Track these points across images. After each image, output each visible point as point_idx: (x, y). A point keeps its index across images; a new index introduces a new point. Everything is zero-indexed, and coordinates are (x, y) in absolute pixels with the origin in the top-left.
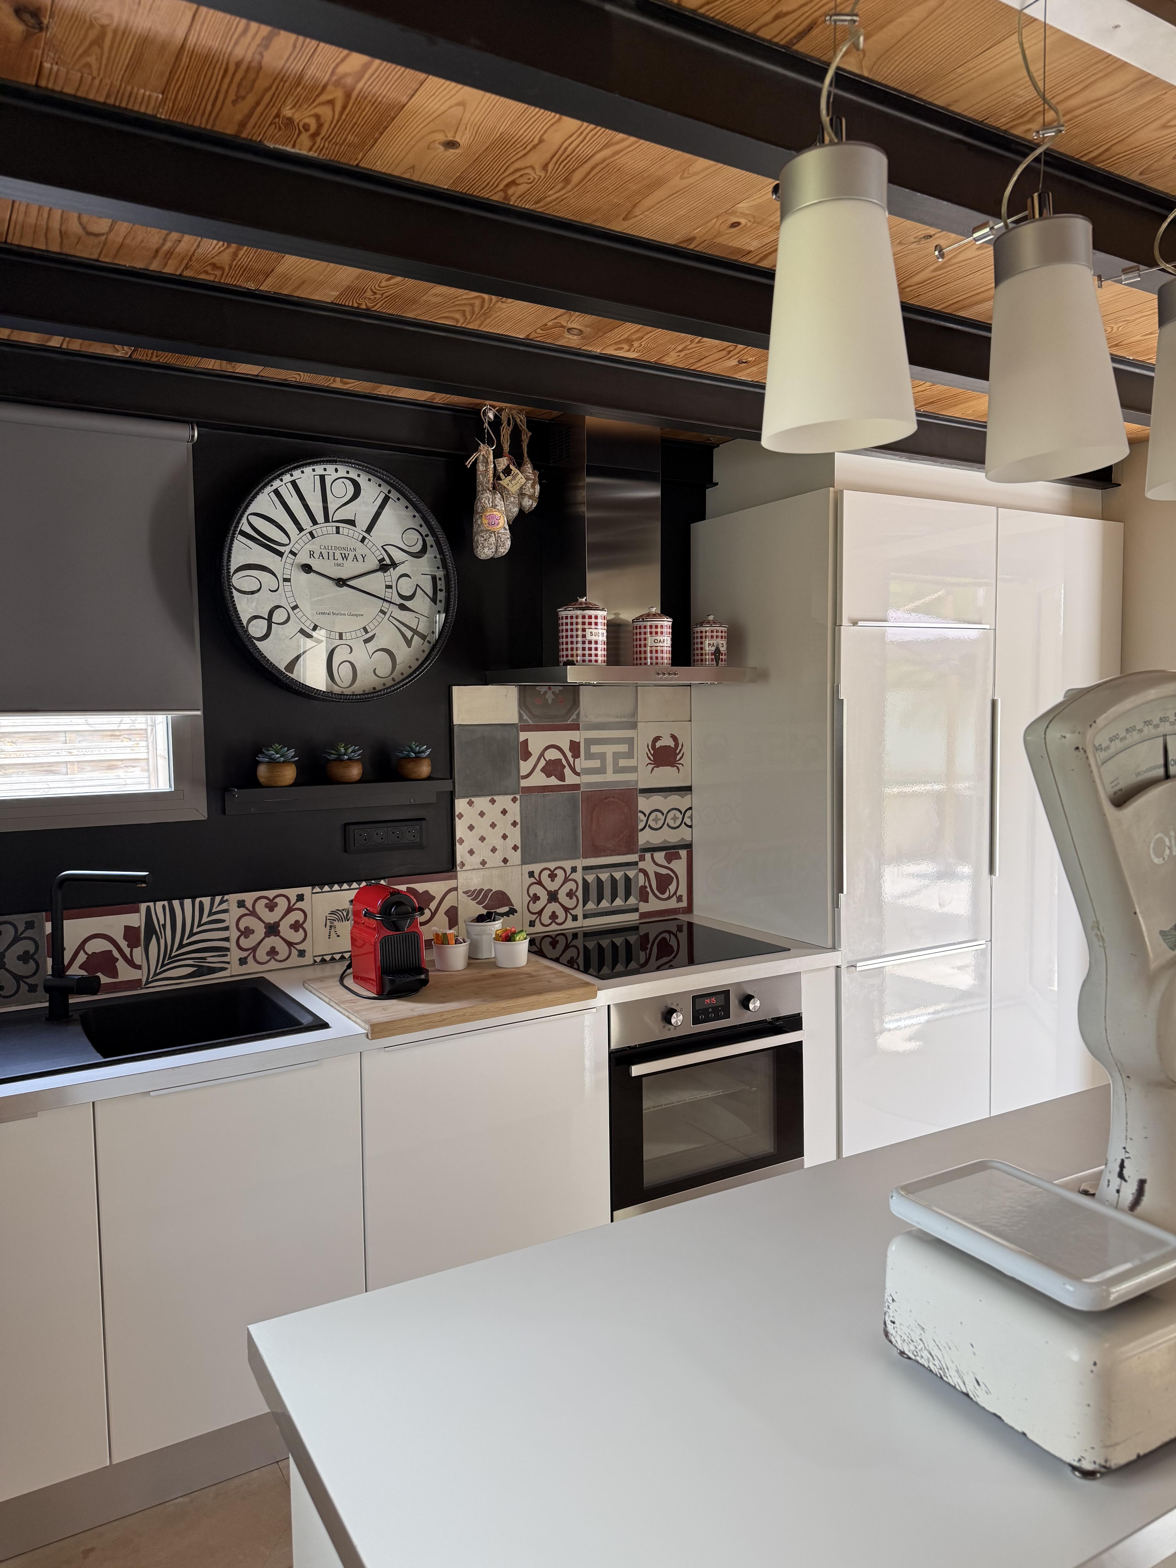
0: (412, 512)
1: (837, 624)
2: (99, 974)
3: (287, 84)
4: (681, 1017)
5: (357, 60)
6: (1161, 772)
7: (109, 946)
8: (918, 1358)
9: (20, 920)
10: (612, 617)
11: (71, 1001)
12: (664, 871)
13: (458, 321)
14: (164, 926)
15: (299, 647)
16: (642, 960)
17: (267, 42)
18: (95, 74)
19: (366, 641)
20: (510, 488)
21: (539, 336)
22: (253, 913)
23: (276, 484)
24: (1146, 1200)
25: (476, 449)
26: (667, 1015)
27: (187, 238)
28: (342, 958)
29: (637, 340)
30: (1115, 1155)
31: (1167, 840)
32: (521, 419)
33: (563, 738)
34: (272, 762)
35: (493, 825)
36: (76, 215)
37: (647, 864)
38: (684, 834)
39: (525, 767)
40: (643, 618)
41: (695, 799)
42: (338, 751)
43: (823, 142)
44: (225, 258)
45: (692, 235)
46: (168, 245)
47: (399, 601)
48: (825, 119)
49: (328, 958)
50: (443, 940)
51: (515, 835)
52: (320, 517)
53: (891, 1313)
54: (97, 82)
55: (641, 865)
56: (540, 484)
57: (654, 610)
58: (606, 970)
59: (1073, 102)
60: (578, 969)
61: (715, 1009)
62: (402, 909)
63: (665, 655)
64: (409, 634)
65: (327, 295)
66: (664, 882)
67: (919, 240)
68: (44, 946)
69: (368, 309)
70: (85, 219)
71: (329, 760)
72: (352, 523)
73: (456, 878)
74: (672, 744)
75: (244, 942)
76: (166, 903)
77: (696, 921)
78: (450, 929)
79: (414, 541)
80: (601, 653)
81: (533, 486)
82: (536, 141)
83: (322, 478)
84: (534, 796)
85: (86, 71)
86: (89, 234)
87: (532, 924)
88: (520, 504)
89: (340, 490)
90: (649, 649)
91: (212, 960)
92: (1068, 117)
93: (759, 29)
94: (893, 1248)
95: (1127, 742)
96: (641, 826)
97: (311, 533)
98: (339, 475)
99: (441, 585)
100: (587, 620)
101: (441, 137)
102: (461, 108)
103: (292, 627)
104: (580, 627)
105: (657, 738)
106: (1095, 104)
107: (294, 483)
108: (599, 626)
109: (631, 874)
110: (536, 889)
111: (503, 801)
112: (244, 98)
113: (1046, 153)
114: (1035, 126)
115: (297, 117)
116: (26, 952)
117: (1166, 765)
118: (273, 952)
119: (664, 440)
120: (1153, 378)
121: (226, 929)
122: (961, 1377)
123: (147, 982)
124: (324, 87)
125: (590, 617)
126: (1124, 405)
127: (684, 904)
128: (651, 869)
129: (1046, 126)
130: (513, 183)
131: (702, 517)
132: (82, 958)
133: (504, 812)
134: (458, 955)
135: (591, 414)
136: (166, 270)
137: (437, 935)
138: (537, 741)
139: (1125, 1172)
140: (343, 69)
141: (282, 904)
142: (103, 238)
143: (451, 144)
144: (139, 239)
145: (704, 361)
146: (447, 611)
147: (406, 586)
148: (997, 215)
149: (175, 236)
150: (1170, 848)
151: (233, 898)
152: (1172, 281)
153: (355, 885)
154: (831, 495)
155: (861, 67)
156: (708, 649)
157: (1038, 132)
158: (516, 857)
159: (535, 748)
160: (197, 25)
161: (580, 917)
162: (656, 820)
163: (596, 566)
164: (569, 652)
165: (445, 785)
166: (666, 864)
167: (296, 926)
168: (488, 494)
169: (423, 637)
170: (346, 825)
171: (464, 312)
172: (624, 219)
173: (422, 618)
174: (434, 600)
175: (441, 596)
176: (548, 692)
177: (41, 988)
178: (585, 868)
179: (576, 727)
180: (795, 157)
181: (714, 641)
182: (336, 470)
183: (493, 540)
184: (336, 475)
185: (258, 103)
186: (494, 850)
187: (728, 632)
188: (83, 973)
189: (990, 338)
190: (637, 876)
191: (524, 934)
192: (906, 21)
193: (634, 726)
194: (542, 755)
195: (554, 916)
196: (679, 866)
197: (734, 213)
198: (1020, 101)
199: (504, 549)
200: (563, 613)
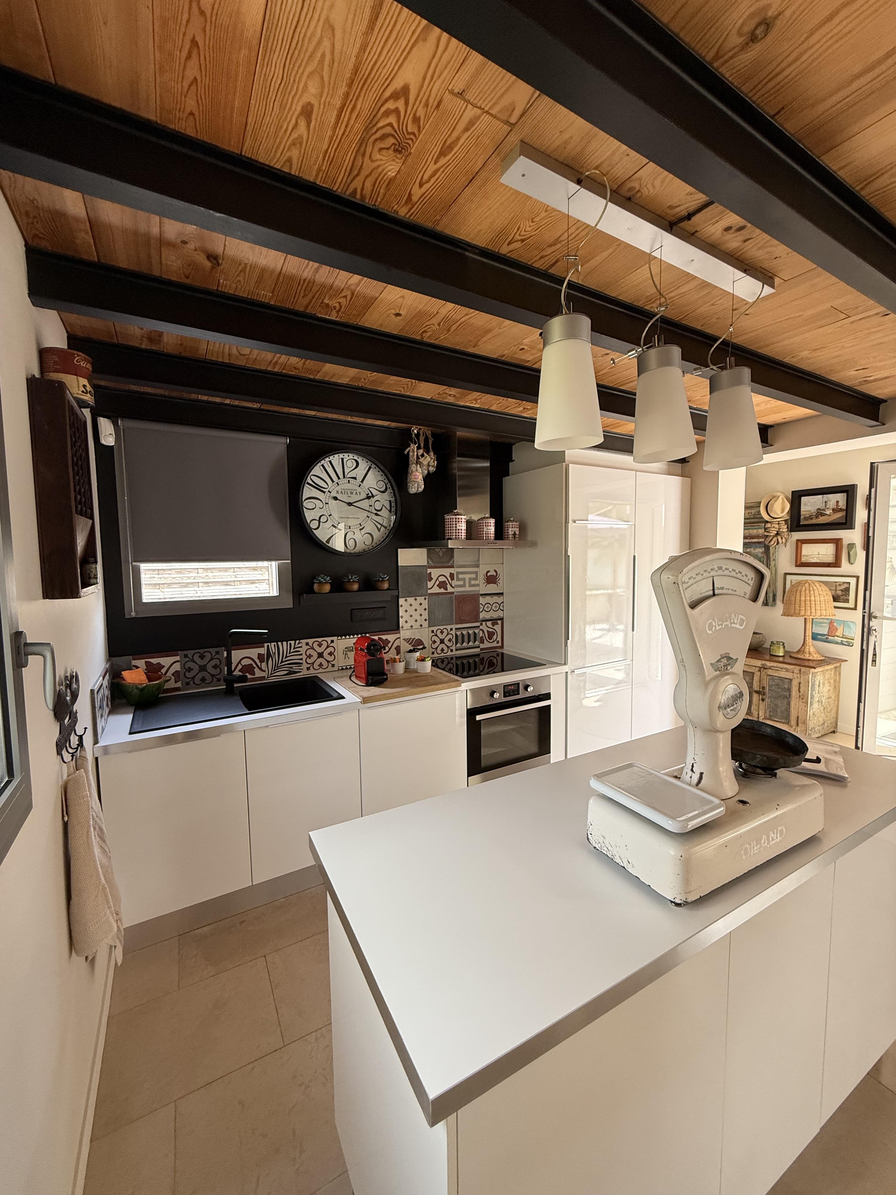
0: (381, 473)
1: (567, 522)
2: (247, 674)
3: (326, 289)
4: (498, 695)
5: (356, 278)
6: (711, 593)
7: (251, 662)
8: (602, 850)
9: (213, 650)
10: (468, 518)
11: (235, 685)
12: (491, 630)
13: (401, 391)
14: (275, 653)
15: (332, 532)
16: (481, 669)
17: (317, 270)
18: (242, 285)
19: (361, 530)
20: (423, 462)
21: (436, 398)
22: (312, 648)
23: (323, 462)
24: (703, 781)
25: (409, 446)
26: (492, 694)
27: (283, 356)
28: (351, 668)
29: (479, 399)
30: (689, 761)
31: (714, 623)
32: (429, 433)
33: (447, 572)
34: (320, 583)
35: (416, 610)
36: (235, 347)
37: (483, 627)
38: (500, 614)
39: (430, 585)
40: (482, 519)
41: (505, 598)
42: (348, 577)
43: (562, 313)
44: (300, 365)
45: (503, 354)
46: (275, 359)
47: (375, 512)
48: (563, 302)
49: (344, 668)
50: (394, 661)
51: (426, 615)
52: (341, 476)
53: (590, 829)
54: (243, 289)
55: (481, 627)
56: (437, 460)
57: (487, 515)
58: (465, 674)
59: (673, 294)
60: (453, 674)
61: (513, 691)
62: (376, 647)
63: (492, 535)
64: (379, 526)
65: (344, 381)
66: (491, 635)
67: (603, 356)
68: (224, 662)
69: (362, 387)
70: (239, 348)
71: (344, 582)
72: (355, 478)
73: (400, 633)
74: (495, 574)
75: (309, 661)
76: (275, 643)
77: (505, 652)
78: (397, 655)
79: (382, 486)
80: (463, 535)
81: (434, 462)
82: (435, 313)
83: (342, 459)
84: (435, 597)
85: (238, 283)
86: (241, 355)
87: (433, 653)
88: (428, 469)
89: (350, 464)
90: (484, 533)
91: (295, 668)
92: (670, 301)
93: (533, 263)
94: (591, 801)
95: (696, 580)
96: (481, 610)
97: (337, 483)
98: (349, 458)
99: (393, 504)
100: (457, 520)
101: (393, 311)
102: (402, 299)
103: (329, 524)
104: (454, 523)
105: (488, 572)
106: (682, 295)
107: (330, 462)
108: (463, 523)
109: (477, 631)
110: (435, 638)
111: (420, 599)
112: (307, 295)
113: (661, 317)
114: (655, 305)
115: (330, 303)
116: (216, 664)
117: (713, 590)
118: (321, 665)
119: (491, 442)
120: (707, 416)
121: (301, 655)
122: (621, 859)
123: (268, 677)
124: (343, 290)
125: (459, 519)
126: (694, 428)
127: (500, 644)
128: (485, 629)
129: (661, 305)
130: (425, 331)
131: (508, 475)
132: (240, 667)
133: (421, 604)
134: (400, 667)
135: (459, 431)
136: (274, 370)
137: (391, 658)
138: (435, 573)
139: (694, 768)
140: (351, 282)
141: (325, 644)
142: (247, 356)
143: (398, 315)
144: (263, 357)
145: (509, 408)
146: (396, 514)
147: (378, 506)
148: (639, 345)
149: (278, 355)
150: (715, 627)
151: (304, 641)
152: (716, 374)
153: (356, 636)
154: (564, 466)
155: (578, 279)
156: (511, 533)
157: (657, 308)
158: (425, 624)
159: (434, 576)
160: (286, 264)
161: (454, 650)
162: (488, 607)
163: (460, 495)
164: (450, 534)
165: (395, 593)
166: (492, 627)
167: (331, 654)
168: (414, 465)
169: (386, 528)
170: (352, 610)
171: (404, 388)
172: (474, 347)
173: (385, 519)
174: (390, 511)
175: (393, 509)
176: (440, 551)
177: (222, 680)
178: (456, 629)
179: (452, 567)
180: (549, 320)
181: (514, 529)
182: (349, 456)
183: (416, 485)
184: (348, 458)
185: (313, 297)
186: (416, 621)
187: (520, 525)
188: (241, 674)
189: (635, 399)
190: (479, 632)
191: (429, 658)
192: (598, 259)
193: (478, 566)
194: (437, 579)
195: (442, 650)
196: (498, 628)
197: (522, 344)
198: (648, 294)
199: (421, 490)
200: (446, 517)
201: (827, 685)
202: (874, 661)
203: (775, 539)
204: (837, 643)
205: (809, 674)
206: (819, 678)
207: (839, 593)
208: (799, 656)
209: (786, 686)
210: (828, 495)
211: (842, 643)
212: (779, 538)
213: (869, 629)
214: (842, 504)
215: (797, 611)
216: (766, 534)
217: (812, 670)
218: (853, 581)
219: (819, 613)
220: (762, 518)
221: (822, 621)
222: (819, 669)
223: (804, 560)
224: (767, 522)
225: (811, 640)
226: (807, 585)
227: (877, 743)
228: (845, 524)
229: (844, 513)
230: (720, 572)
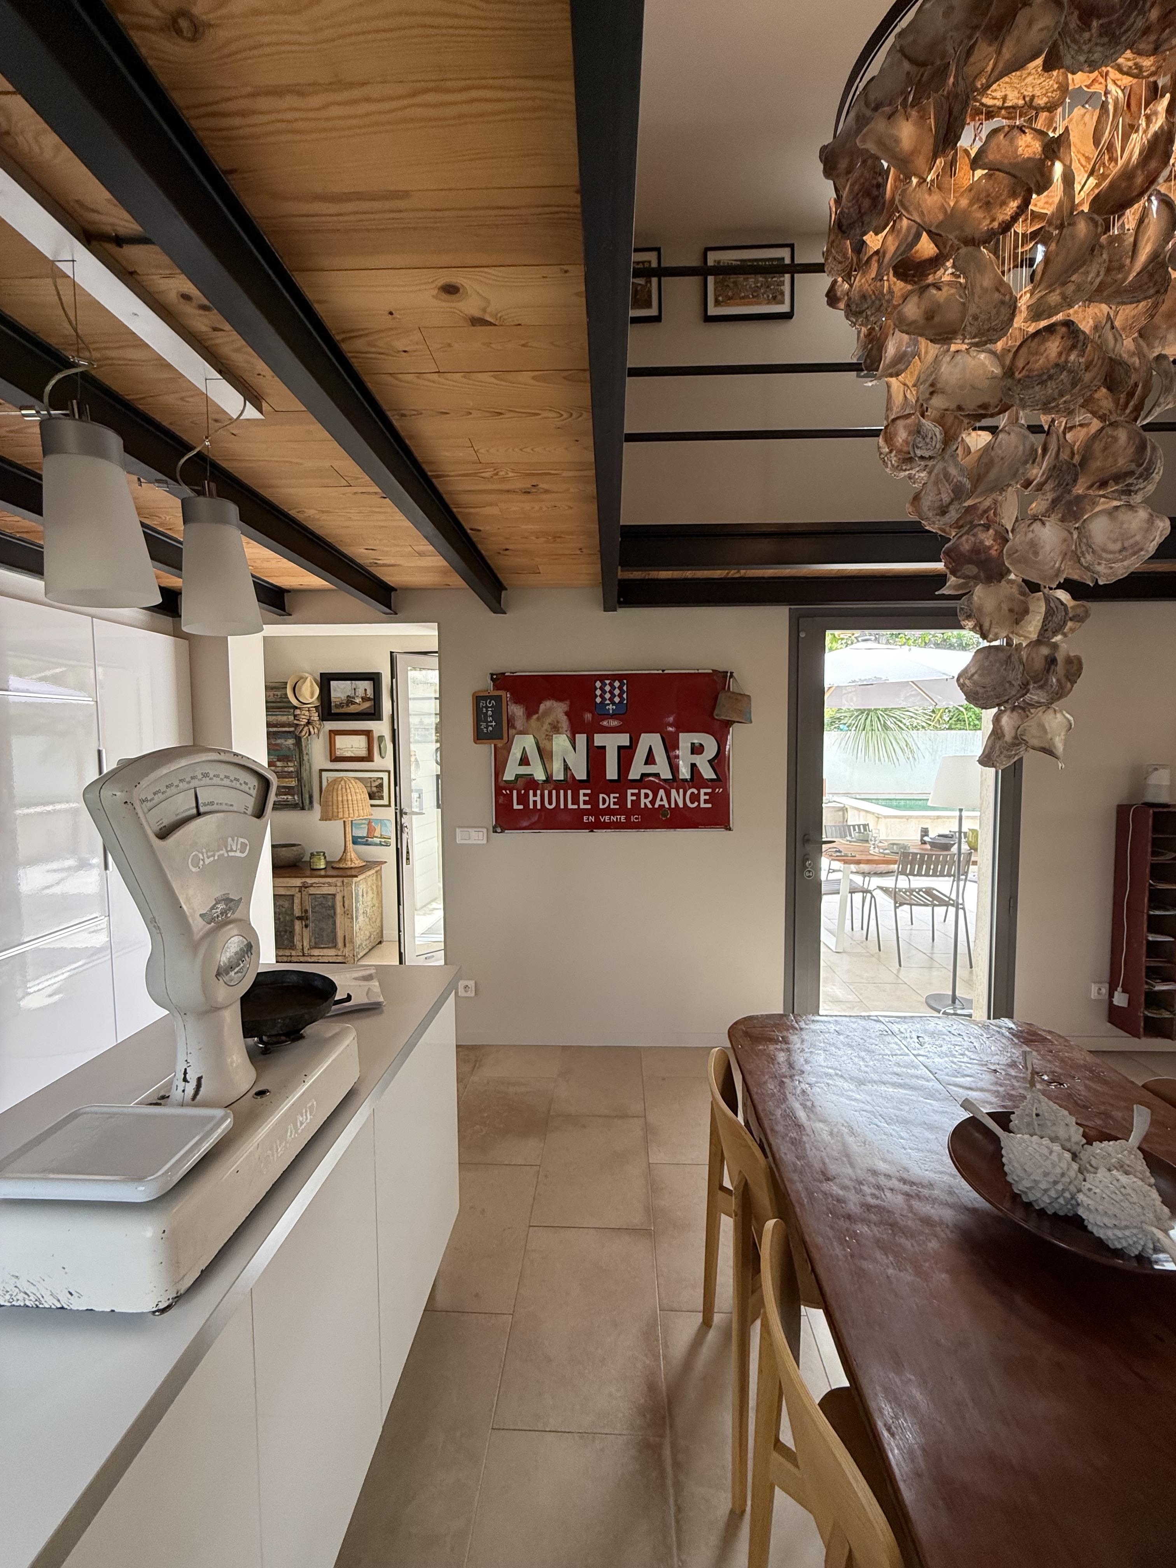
6: (194, 811)
24: (202, 1091)
30: (180, 1067)
31: (200, 855)
95: (167, 795)
113: (82, 372)
117: (197, 807)
122: (55, 1298)
129: (80, 355)
139: (187, 1076)
148: (41, 404)
150: (203, 860)
152: (191, 498)
157: (74, 356)
201: (370, 892)
202: (408, 859)
203: (306, 728)
204: (376, 845)
205: (351, 885)
206: (363, 886)
207: (374, 789)
208: (341, 866)
209: (330, 904)
210: (357, 682)
211: (381, 845)
212: (311, 727)
213: (402, 825)
214: (370, 694)
215: (335, 814)
216: (296, 722)
217: (355, 879)
218: (385, 776)
219: (356, 815)
220: (290, 702)
221: (360, 822)
222: (360, 877)
223: (338, 753)
224: (296, 708)
225: (351, 845)
226: (343, 783)
227: (417, 943)
228: (373, 714)
229: (372, 703)
230: (206, 781)
